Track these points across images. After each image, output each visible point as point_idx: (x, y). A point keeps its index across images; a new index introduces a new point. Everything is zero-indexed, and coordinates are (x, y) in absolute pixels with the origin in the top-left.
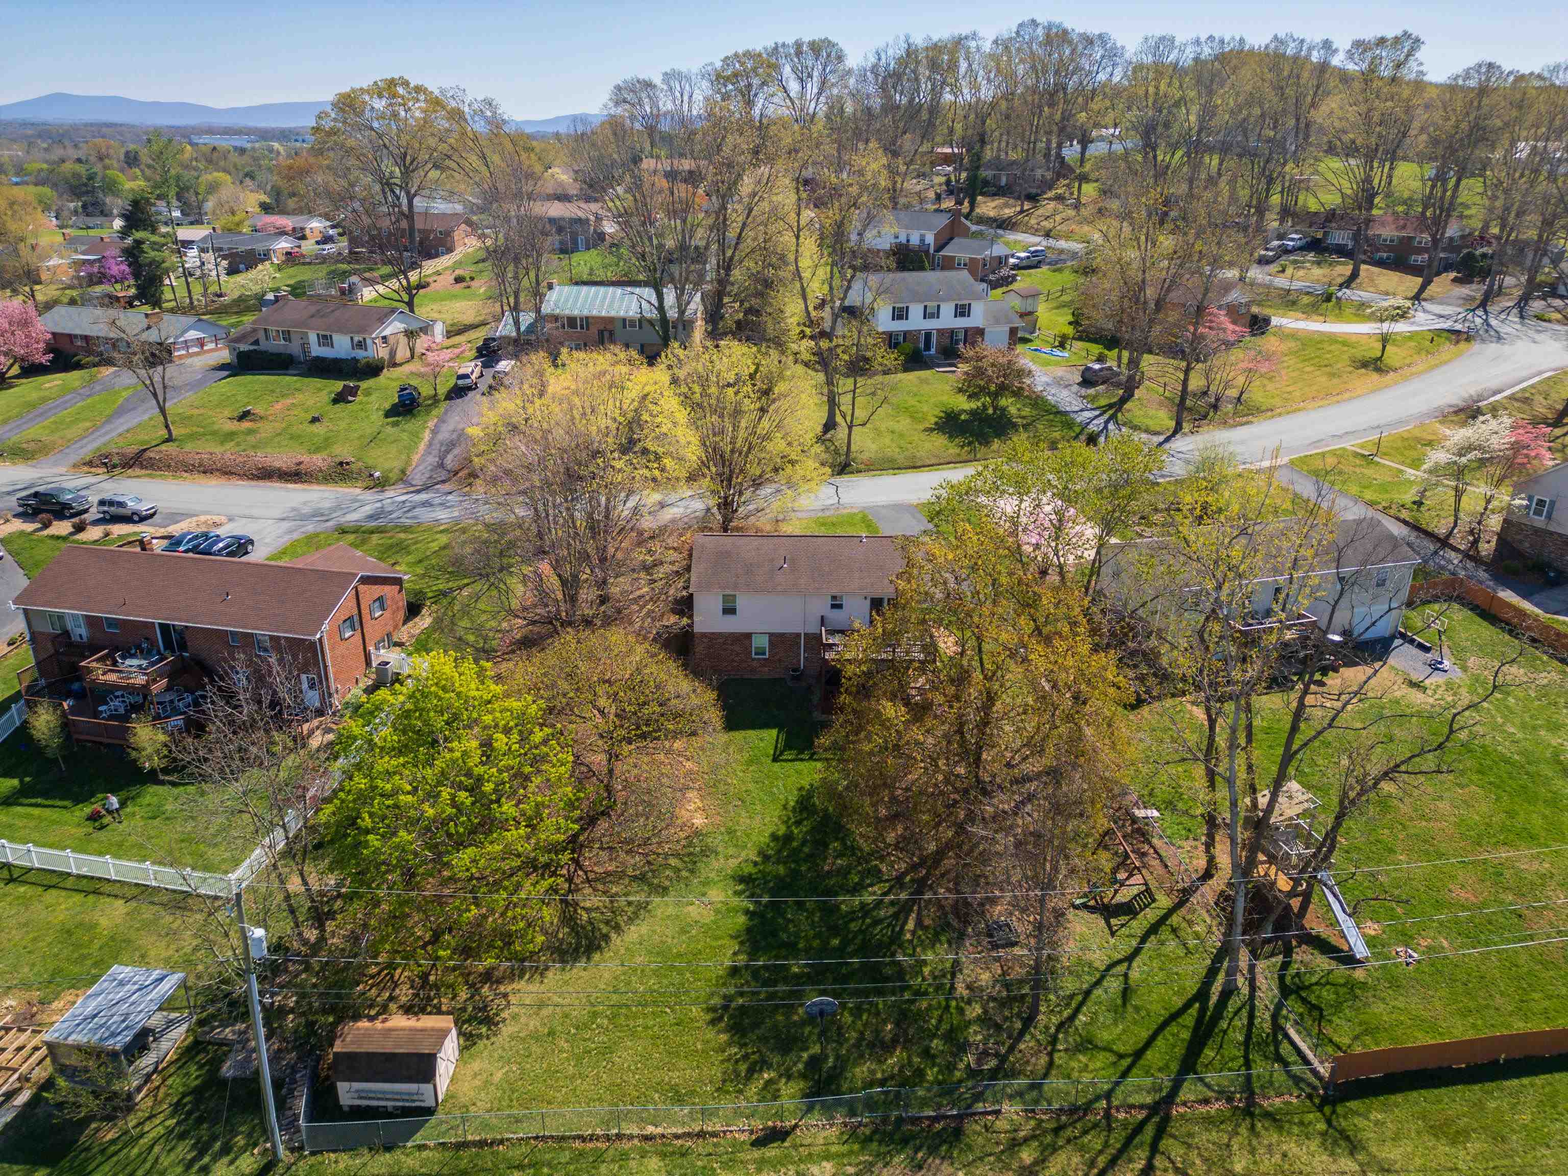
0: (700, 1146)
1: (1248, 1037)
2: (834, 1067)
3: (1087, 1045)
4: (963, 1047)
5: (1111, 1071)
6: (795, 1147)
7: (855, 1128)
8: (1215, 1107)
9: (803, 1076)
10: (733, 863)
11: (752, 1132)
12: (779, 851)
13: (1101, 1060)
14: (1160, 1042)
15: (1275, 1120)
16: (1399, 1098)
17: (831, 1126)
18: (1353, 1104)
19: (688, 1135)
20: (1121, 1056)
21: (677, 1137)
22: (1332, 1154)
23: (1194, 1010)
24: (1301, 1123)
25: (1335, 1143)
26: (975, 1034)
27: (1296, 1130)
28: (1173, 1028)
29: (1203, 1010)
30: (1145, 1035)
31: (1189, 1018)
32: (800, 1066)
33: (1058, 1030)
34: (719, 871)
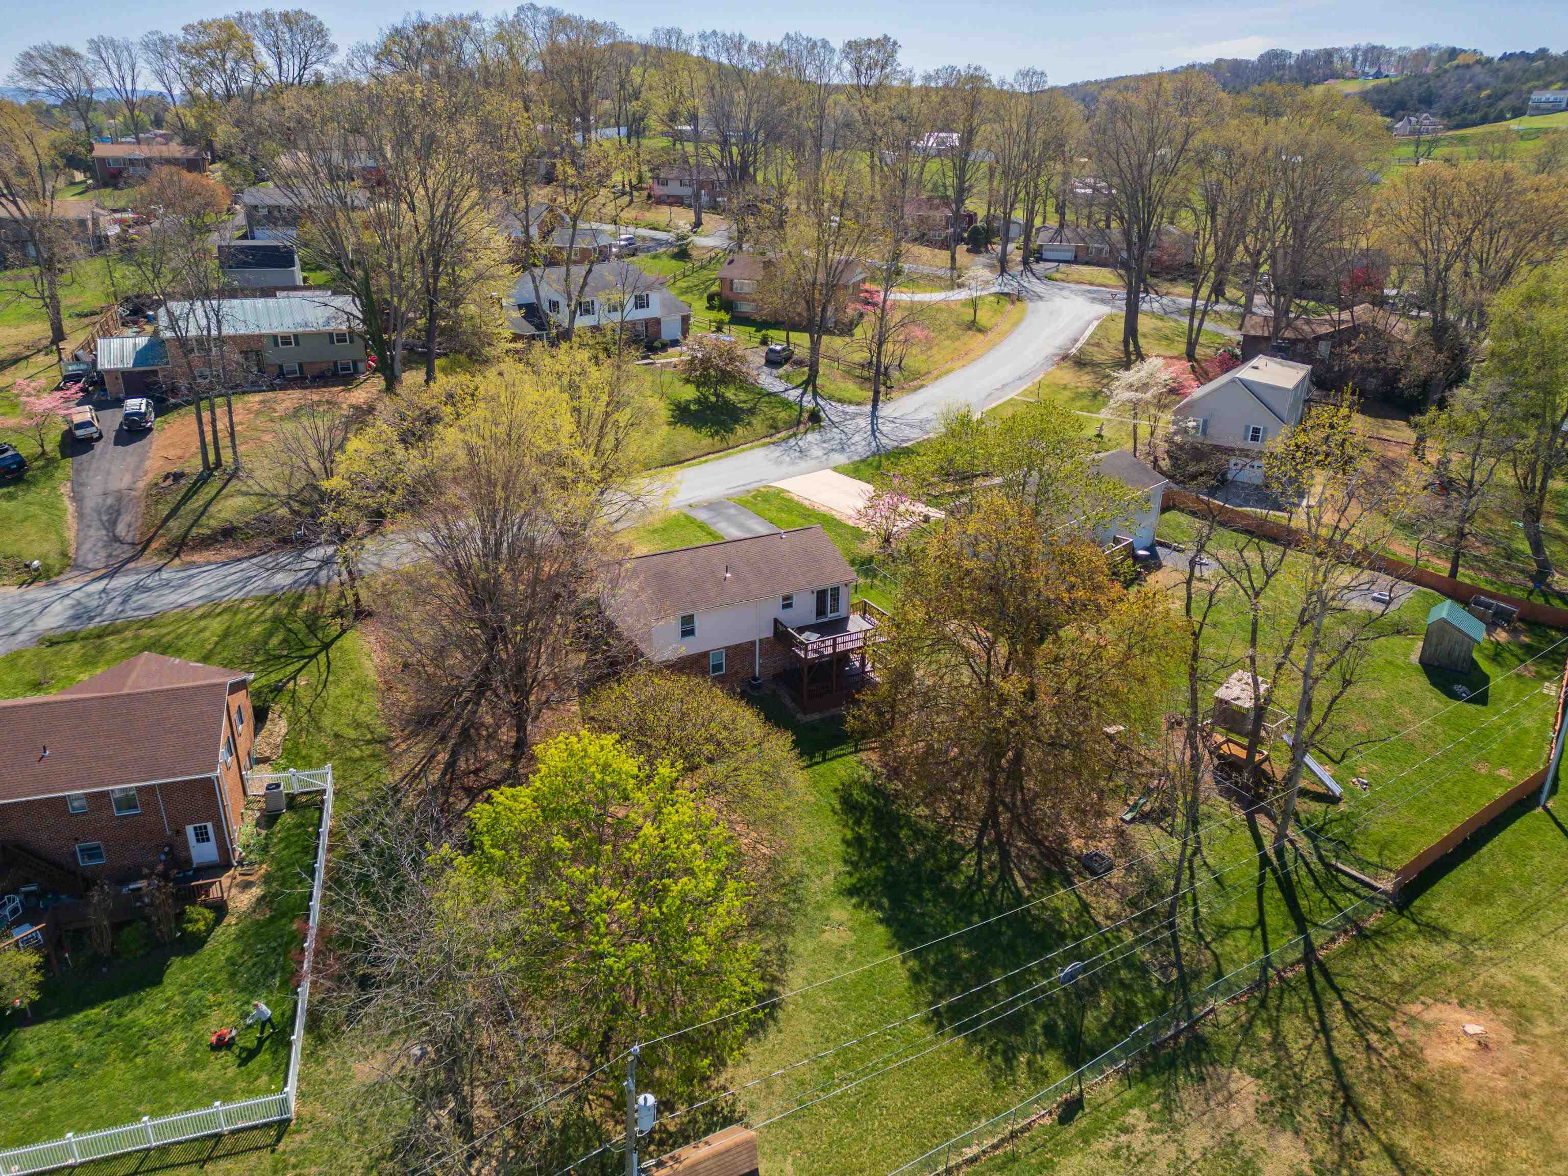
0: (1022, 1146)
1: (1316, 881)
2: (1067, 1027)
3: (1223, 932)
4: (1143, 970)
5: (1254, 943)
6: (1096, 1108)
7: (1125, 1071)
8: (1341, 942)
9: (1050, 1046)
10: (829, 879)
11: (1050, 1113)
12: (861, 855)
13: (1242, 937)
14: (1267, 908)
15: (1384, 935)
16: (1436, 888)
17: (1107, 1078)
18: (1417, 903)
19: (1003, 1141)
20: (1252, 929)
21: (995, 1147)
22: (1438, 944)
23: (1269, 874)
24: (1400, 930)
25: (1431, 935)
26: (1144, 954)
27: (1402, 936)
28: (1267, 894)
29: (1274, 871)
30: (1254, 905)
31: (1271, 882)
32: (1041, 1039)
33: (1196, 927)
34: (824, 891)
